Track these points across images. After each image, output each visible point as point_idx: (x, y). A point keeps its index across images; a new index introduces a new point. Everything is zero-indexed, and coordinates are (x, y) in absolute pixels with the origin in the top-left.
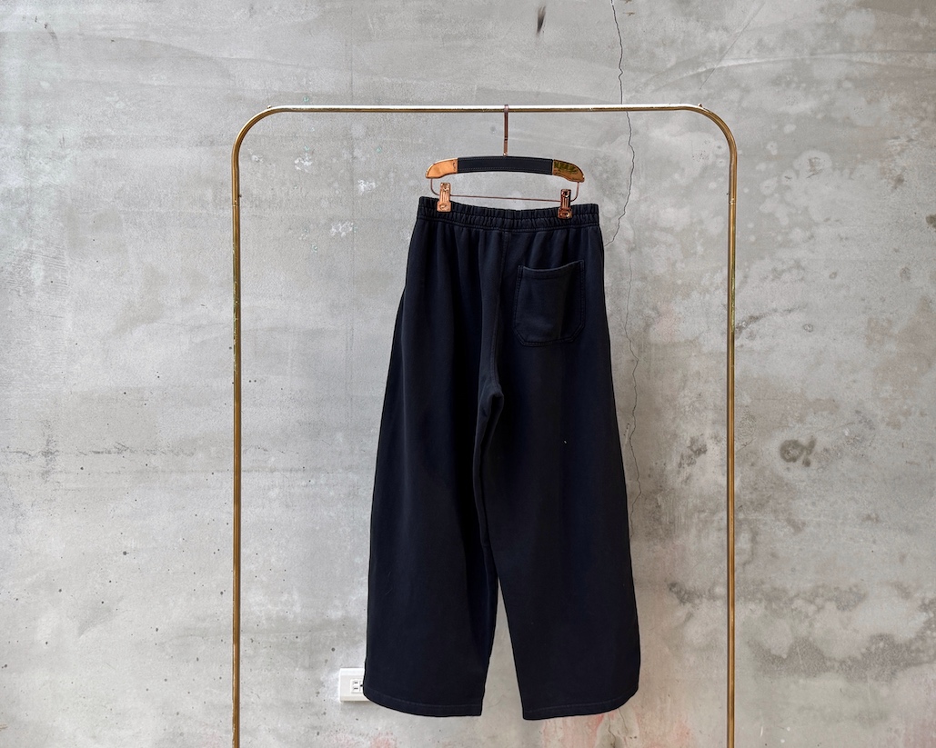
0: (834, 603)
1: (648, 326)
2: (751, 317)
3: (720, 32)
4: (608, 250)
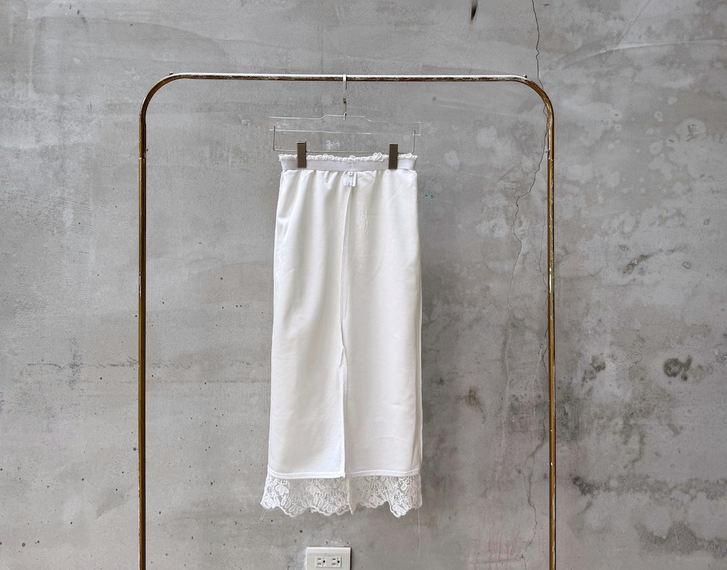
0: (704, 493)
2: (642, 256)
3: (618, 21)
4: (526, 199)
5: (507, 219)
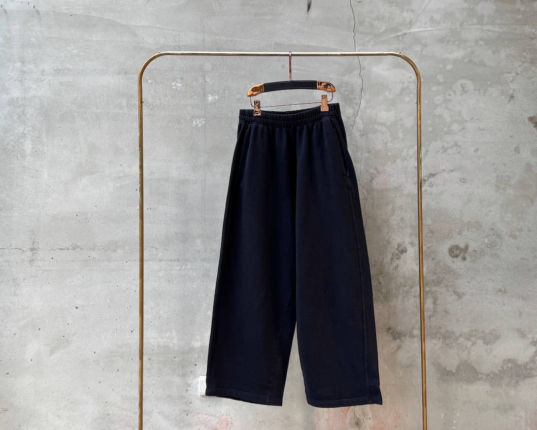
0: (482, 340)
1: (372, 179)
2: (431, 174)
3: (409, 12)
4: (349, 136)
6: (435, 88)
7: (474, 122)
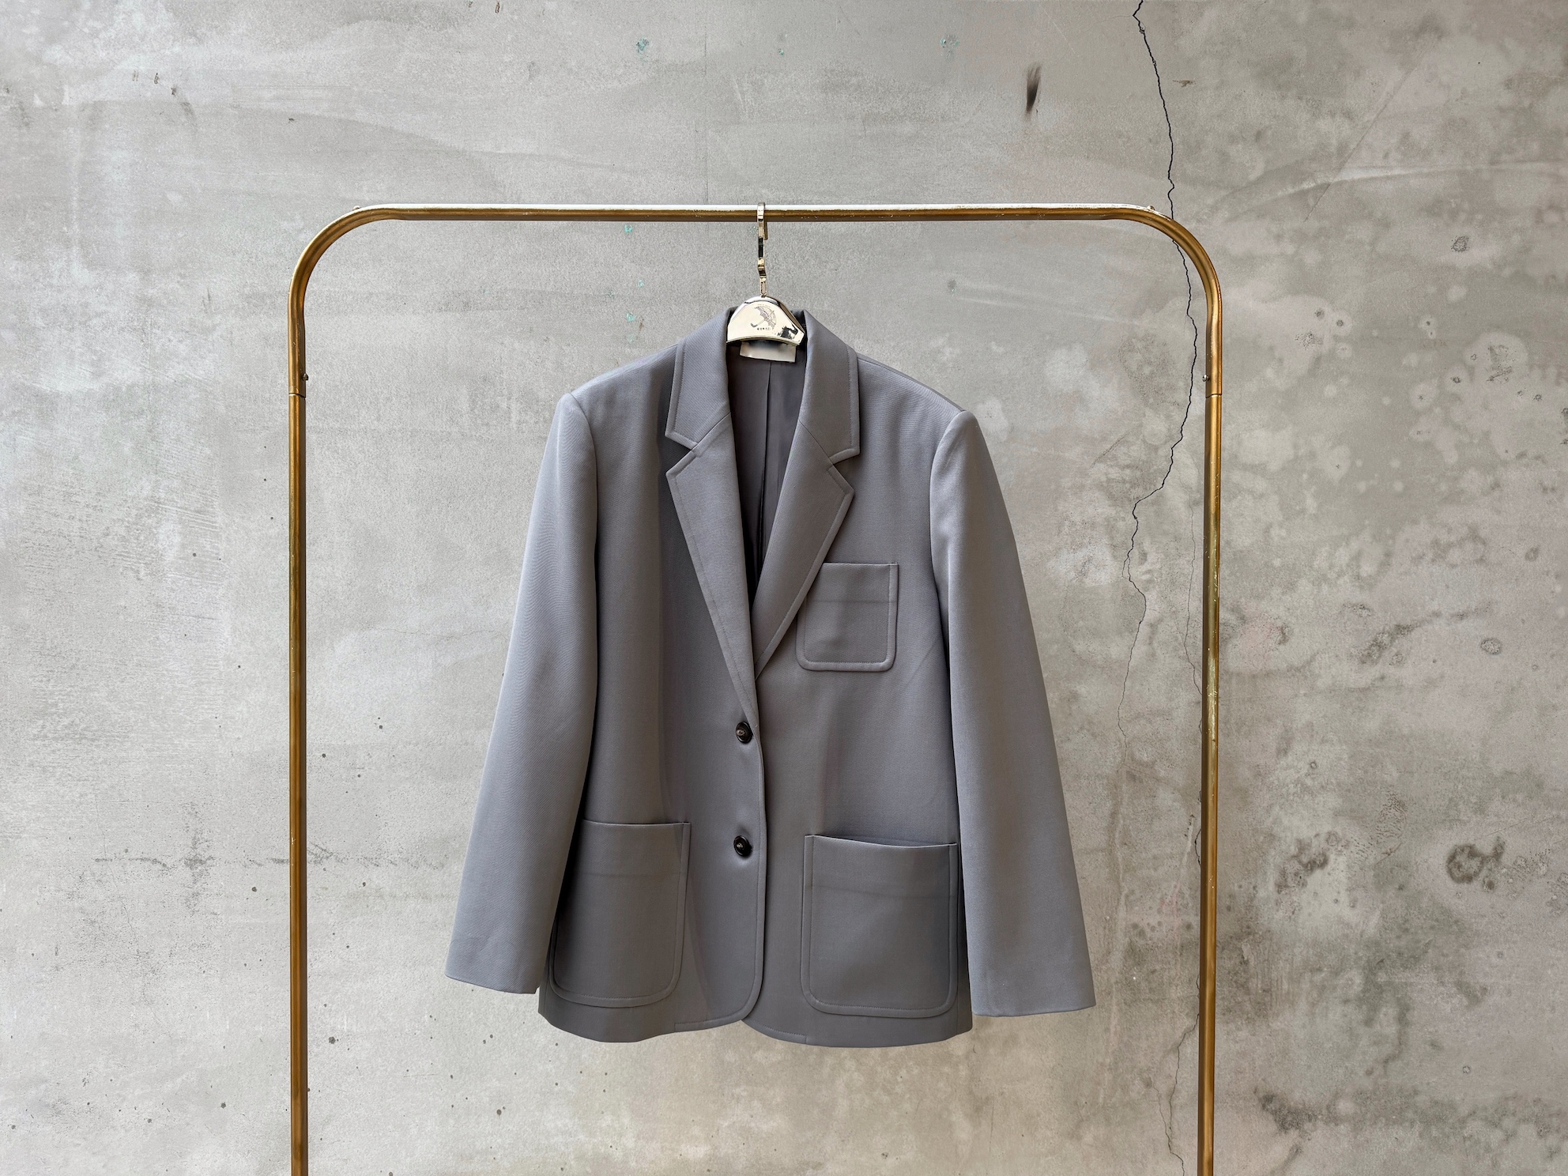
0: (1532, 1125)
2: (1398, 627)
3: (1338, 119)
4: (1153, 504)
5: (1114, 547)
6: (1412, 359)
7: (1527, 466)
